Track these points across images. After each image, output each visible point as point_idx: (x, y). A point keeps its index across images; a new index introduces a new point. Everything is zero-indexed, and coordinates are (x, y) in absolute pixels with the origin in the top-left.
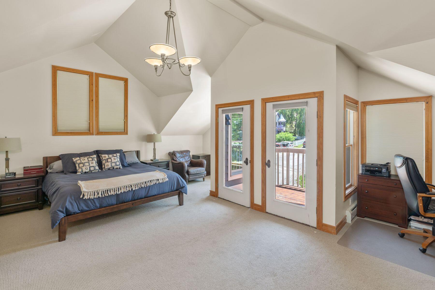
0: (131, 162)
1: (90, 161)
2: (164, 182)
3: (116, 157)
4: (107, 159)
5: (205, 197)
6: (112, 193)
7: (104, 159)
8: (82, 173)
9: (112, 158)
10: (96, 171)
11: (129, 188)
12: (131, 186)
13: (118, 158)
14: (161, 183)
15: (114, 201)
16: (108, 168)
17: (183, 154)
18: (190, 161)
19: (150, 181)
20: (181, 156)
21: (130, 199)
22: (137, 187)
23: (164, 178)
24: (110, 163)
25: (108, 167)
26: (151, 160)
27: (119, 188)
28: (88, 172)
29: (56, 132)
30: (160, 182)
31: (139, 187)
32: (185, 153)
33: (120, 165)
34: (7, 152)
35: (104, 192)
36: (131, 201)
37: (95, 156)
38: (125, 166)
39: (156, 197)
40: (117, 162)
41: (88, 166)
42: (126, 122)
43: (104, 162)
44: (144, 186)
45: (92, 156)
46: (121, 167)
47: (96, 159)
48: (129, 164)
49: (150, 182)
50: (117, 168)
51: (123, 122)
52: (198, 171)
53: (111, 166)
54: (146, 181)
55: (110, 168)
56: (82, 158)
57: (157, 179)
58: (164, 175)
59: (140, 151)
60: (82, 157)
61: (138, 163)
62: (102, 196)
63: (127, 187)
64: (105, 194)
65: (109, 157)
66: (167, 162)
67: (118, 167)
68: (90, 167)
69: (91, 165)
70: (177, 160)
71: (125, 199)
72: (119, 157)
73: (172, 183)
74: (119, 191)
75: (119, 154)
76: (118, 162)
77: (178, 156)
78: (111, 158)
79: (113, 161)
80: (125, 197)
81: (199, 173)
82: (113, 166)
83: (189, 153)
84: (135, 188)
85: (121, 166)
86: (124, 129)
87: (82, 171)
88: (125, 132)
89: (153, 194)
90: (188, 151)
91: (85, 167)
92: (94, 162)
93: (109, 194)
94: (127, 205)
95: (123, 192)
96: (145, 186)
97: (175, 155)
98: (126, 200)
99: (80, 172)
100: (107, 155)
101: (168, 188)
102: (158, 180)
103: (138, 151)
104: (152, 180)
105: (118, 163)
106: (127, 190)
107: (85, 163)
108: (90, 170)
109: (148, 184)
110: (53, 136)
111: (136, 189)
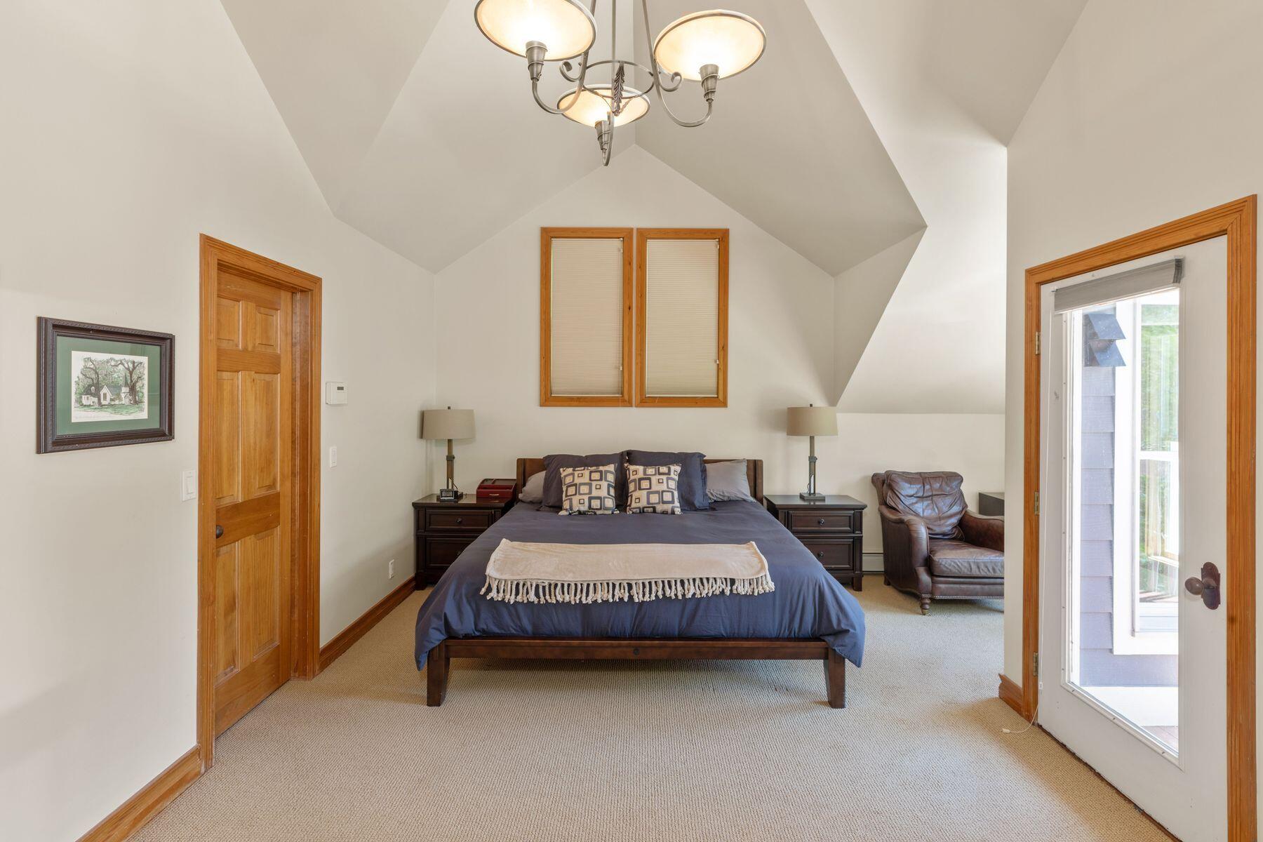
0: (721, 497)
1: (595, 480)
2: (756, 594)
3: (664, 477)
4: (640, 480)
5: (968, 696)
6: (567, 599)
7: (632, 477)
8: (570, 514)
9: (654, 479)
10: (606, 512)
11: (622, 591)
12: (630, 586)
13: (673, 479)
14: (746, 595)
15: (575, 626)
16: (639, 508)
17: (927, 487)
18: (959, 517)
19: (701, 579)
20: (920, 494)
21: (628, 631)
22: (650, 593)
23: (757, 579)
24: (645, 492)
25: (638, 505)
26: (802, 497)
27: (588, 585)
28: (586, 511)
29: (548, 398)
30: (742, 591)
31: (656, 596)
32: (938, 485)
33: (673, 502)
34: (450, 441)
35: (544, 587)
36: (631, 638)
37: (611, 468)
38: (694, 506)
39: (720, 644)
40: (664, 493)
41: (586, 494)
42: (722, 368)
43: (632, 487)
44: (676, 595)
45: (603, 465)
46: (678, 511)
47: (611, 478)
48: (715, 501)
49: (698, 582)
50: (665, 513)
51: (715, 367)
52: (978, 567)
53: (648, 503)
54: (684, 577)
55: (644, 508)
56: (579, 471)
57: (728, 577)
58: (760, 565)
59: (761, 461)
60: (578, 469)
61: (744, 500)
62: (539, 601)
63: (614, 586)
64: (548, 597)
65: (645, 471)
66: (854, 509)
67: (668, 507)
68: (590, 499)
69: (595, 493)
70: (901, 507)
71: (610, 626)
72: (677, 478)
73: (794, 605)
74: (587, 595)
75: (678, 469)
76: (668, 493)
77: (903, 492)
78: (649, 479)
79: (654, 488)
80: (609, 622)
81: (983, 574)
82: (652, 504)
83: (957, 482)
84: (644, 596)
85: (678, 505)
86: (715, 389)
87: (571, 508)
88: (718, 399)
89: (713, 633)
90: (955, 478)
91: (578, 497)
92: (604, 484)
93: (560, 598)
94: (612, 646)
95: (600, 601)
96: (680, 597)
97: (891, 488)
98: (611, 629)
99: (566, 510)
100: (641, 468)
101: (777, 623)
102: (733, 581)
103: (755, 462)
104: (708, 579)
105: (670, 494)
106: (613, 595)
107: (581, 484)
108: (590, 507)
109: (691, 591)
110: (541, 406)
111: (647, 599)
